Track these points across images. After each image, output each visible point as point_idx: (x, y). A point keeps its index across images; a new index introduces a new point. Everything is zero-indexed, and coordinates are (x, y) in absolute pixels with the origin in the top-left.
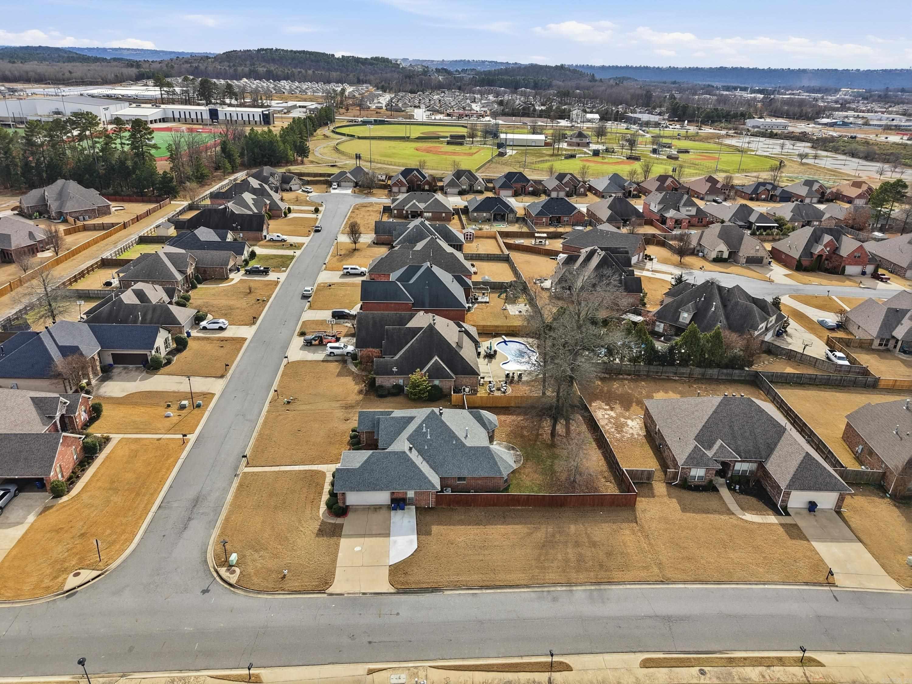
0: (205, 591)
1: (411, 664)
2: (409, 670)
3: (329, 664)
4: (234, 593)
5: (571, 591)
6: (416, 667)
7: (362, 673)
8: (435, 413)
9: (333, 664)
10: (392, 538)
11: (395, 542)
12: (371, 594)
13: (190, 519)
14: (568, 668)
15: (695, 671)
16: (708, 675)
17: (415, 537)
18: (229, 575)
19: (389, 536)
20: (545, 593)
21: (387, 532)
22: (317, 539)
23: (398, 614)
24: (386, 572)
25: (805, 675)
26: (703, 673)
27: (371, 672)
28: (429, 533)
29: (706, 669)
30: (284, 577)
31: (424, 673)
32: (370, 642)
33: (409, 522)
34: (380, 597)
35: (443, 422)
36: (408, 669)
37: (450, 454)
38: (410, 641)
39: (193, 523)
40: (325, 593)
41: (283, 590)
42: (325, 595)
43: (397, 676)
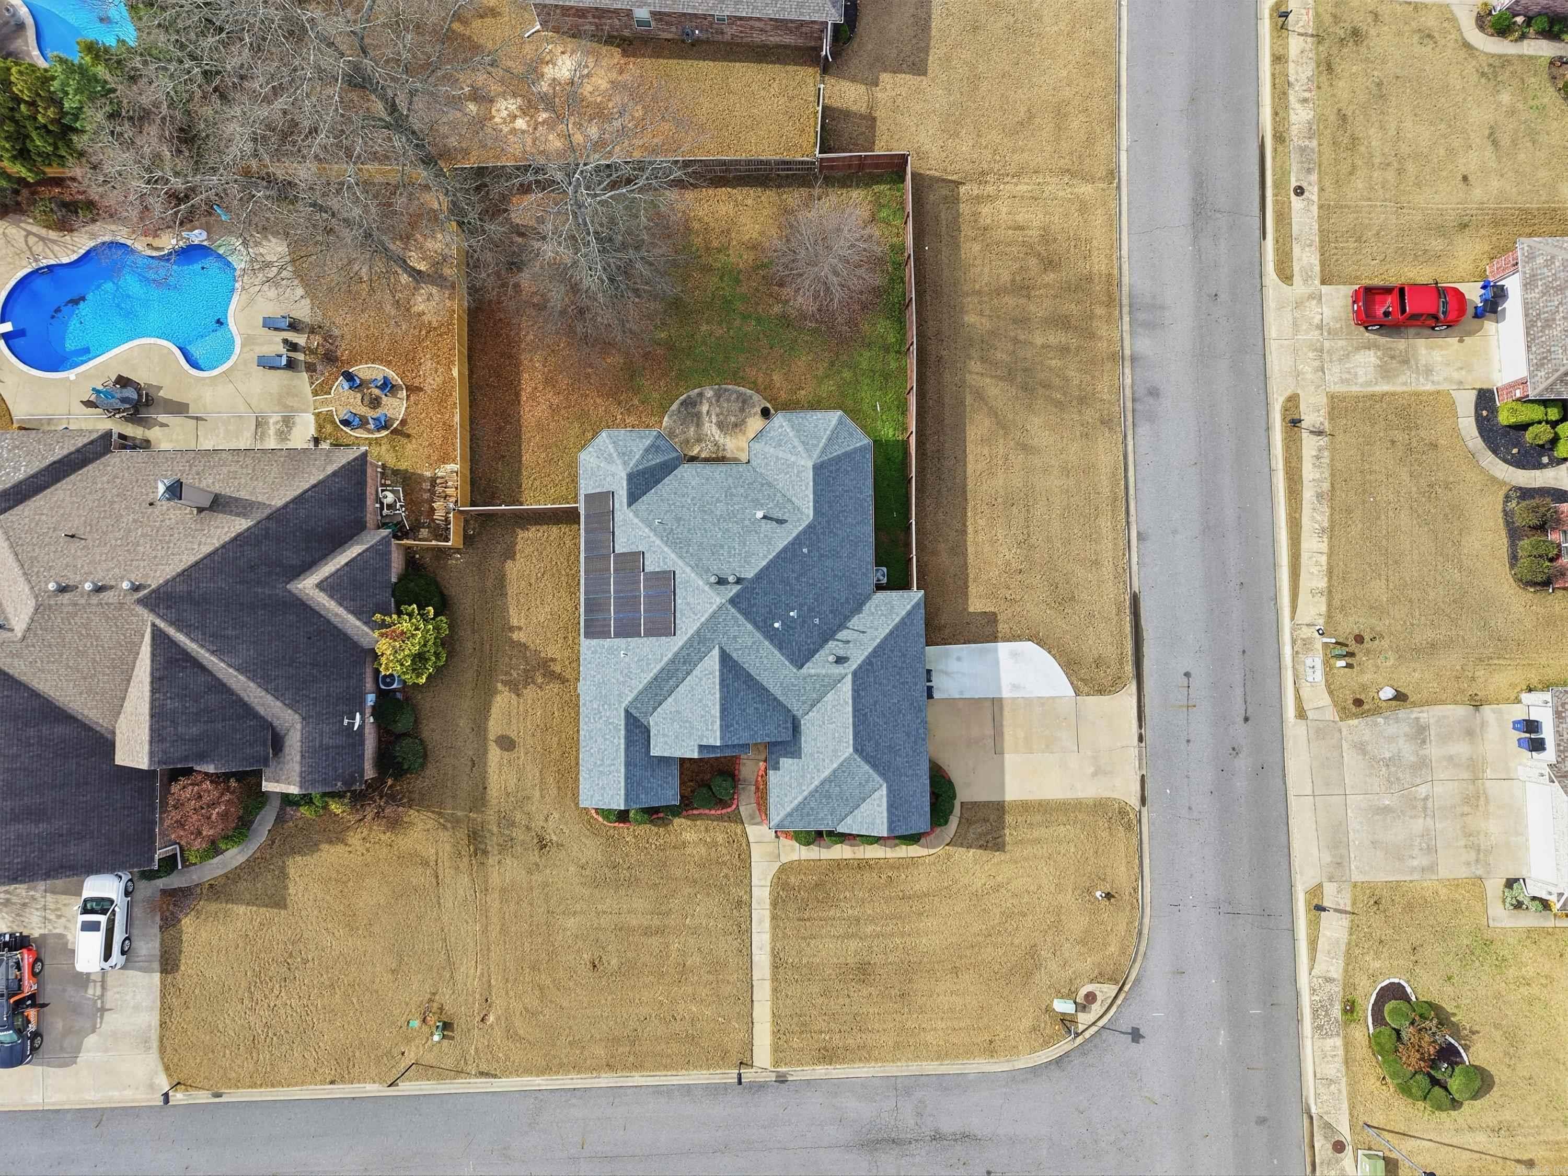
0: (1136, 1035)
1: (1287, 651)
2: (1297, 652)
3: (1285, 783)
4: (1137, 981)
5: (1133, 359)
6: (1294, 642)
7: (1305, 727)
8: (737, 595)
9: (1284, 776)
10: (1006, 694)
11: (1015, 687)
12: (1140, 727)
13: (937, 1137)
14: (1293, 401)
15: (1297, 203)
16: (1304, 185)
17: (1003, 649)
18: (1099, 1002)
19: (1000, 700)
20: (1139, 407)
21: (989, 704)
22: (1008, 848)
23: (1187, 675)
24: (1093, 701)
25: (1302, 35)
26: (1299, 191)
27: (1301, 714)
28: (991, 618)
29: (1294, 184)
30: (1109, 896)
31: (1304, 629)
32: (1246, 719)
33: (959, 659)
34: (1147, 710)
35: (759, 576)
36: (1295, 654)
37: (830, 563)
38: (1244, 652)
39: (948, 1126)
40: (1140, 812)
41: (1135, 890)
42: (1144, 810)
43: (1310, 671)
